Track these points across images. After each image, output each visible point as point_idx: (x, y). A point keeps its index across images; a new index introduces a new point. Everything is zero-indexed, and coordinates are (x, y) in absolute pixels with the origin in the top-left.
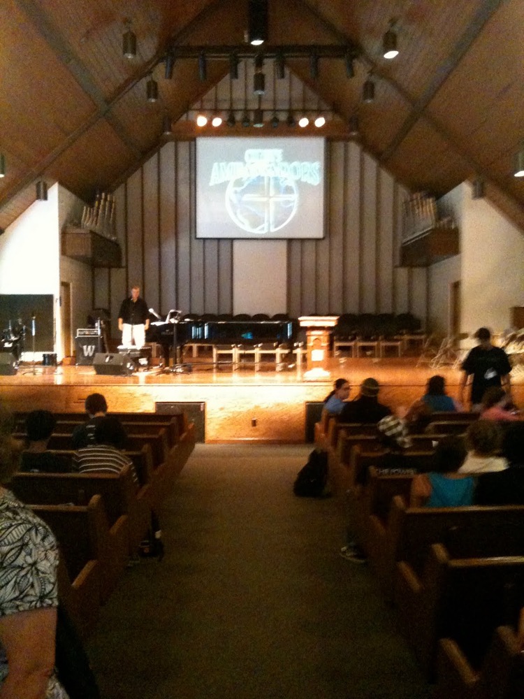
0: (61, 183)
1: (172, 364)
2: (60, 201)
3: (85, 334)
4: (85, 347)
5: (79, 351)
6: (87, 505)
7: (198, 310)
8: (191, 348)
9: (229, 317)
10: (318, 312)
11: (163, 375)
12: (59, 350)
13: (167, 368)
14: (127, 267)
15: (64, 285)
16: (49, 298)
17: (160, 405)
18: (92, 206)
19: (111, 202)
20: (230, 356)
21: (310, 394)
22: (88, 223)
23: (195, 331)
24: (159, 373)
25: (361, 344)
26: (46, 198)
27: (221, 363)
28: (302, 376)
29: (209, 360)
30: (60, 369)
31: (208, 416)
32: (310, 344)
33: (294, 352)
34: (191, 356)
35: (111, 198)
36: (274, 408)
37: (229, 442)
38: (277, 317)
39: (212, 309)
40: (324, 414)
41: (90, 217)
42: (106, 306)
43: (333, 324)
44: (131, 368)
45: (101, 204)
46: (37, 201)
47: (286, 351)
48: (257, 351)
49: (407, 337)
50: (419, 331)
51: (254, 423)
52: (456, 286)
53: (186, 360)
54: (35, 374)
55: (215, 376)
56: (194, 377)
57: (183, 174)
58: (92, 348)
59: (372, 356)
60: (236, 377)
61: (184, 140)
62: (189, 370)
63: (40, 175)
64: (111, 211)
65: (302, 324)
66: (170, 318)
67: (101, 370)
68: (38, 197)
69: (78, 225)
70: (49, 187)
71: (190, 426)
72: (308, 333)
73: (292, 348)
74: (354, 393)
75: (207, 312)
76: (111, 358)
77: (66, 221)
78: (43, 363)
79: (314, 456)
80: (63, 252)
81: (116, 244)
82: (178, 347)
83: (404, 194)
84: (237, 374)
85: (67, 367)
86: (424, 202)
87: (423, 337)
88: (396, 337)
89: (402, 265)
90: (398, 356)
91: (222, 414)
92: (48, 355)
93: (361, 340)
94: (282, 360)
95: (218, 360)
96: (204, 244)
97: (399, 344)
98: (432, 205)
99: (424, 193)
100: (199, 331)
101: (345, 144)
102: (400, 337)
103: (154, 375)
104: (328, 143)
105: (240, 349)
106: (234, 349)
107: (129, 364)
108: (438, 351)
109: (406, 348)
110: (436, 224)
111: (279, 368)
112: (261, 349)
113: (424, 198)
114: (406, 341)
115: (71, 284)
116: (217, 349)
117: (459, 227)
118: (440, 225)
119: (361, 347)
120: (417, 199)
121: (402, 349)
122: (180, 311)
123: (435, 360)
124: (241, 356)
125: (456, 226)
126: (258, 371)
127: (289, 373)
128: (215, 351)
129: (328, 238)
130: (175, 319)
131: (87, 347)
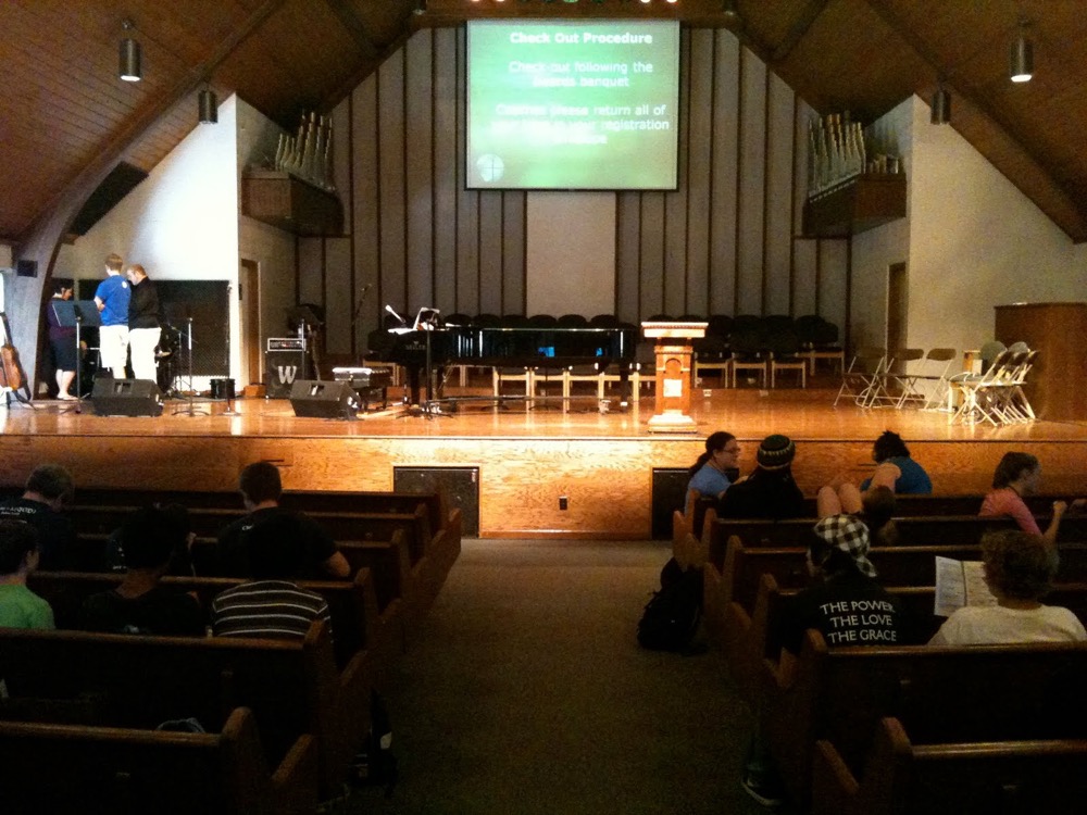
0: (241, 96)
1: (423, 400)
2: (240, 125)
3: (281, 348)
4: (281, 368)
5: (272, 374)
6: (218, 731)
7: (468, 307)
8: (457, 372)
9: (519, 319)
10: (668, 313)
11: (410, 417)
12: (238, 372)
14: (351, 236)
15: (247, 265)
16: (222, 286)
17: (403, 474)
18: (294, 134)
19: (326, 128)
20: (522, 384)
21: (661, 455)
22: (286, 162)
23: (462, 343)
24: (403, 414)
25: (736, 366)
26: (214, 119)
27: (506, 399)
28: (644, 422)
29: (486, 392)
30: (238, 405)
31: (483, 491)
32: (660, 369)
33: (630, 378)
34: (457, 385)
35: (326, 122)
36: (598, 479)
37: (520, 536)
38: (600, 320)
39: (491, 307)
41: (290, 152)
42: (318, 301)
43: (700, 334)
44: (355, 406)
45: (309, 133)
46: (201, 124)
47: (617, 378)
48: (566, 378)
49: (813, 355)
50: (835, 345)
51: (563, 504)
52: (899, 270)
53: (447, 392)
54: (192, 415)
55: (496, 421)
56: (462, 421)
57: (445, 83)
58: (292, 370)
59: (758, 386)
60: (530, 422)
61: (447, 25)
62: (452, 410)
63: (207, 79)
64: (325, 145)
65: (648, 334)
66: (421, 321)
67: (303, 408)
68: (202, 118)
69: (269, 165)
70: (221, 102)
71: (453, 514)
72: (657, 349)
73: (625, 374)
75: (484, 311)
76: (321, 388)
77: (251, 159)
78: (211, 395)
80: (245, 209)
81: (334, 198)
82: (435, 371)
83: (811, 117)
84: (533, 415)
85: (252, 401)
86: (847, 128)
87: (842, 355)
88: (797, 355)
89: (806, 235)
90: (801, 386)
91: (508, 488)
92: (220, 381)
93: (740, 361)
94: (607, 392)
95: (500, 393)
96: (479, 197)
97: (803, 366)
98: (861, 132)
99: (847, 114)
100: (470, 343)
101: (715, 33)
102: (804, 355)
103: (394, 417)
104: (686, 31)
105: (537, 373)
106: (528, 373)
107: (350, 400)
108: (870, 378)
109: (812, 373)
110: (868, 167)
111: (603, 407)
112: (572, 374)
113: (847, 122)
114: (813, 362)
115: (259, 264)
116: (500, 374)
117: (907, 171)
118: (875, 167)
119: (738, 370)
120: (834, 123)
121: (808, 375)
122: (438, 311)
123: (865, 394)
124: (539, 385)
125: (901, 168)
126: (568, 412)
127: (622, 416)
128: (496, 377)
129: (683, 191)
130: (428, 323)
131: (284, 370)
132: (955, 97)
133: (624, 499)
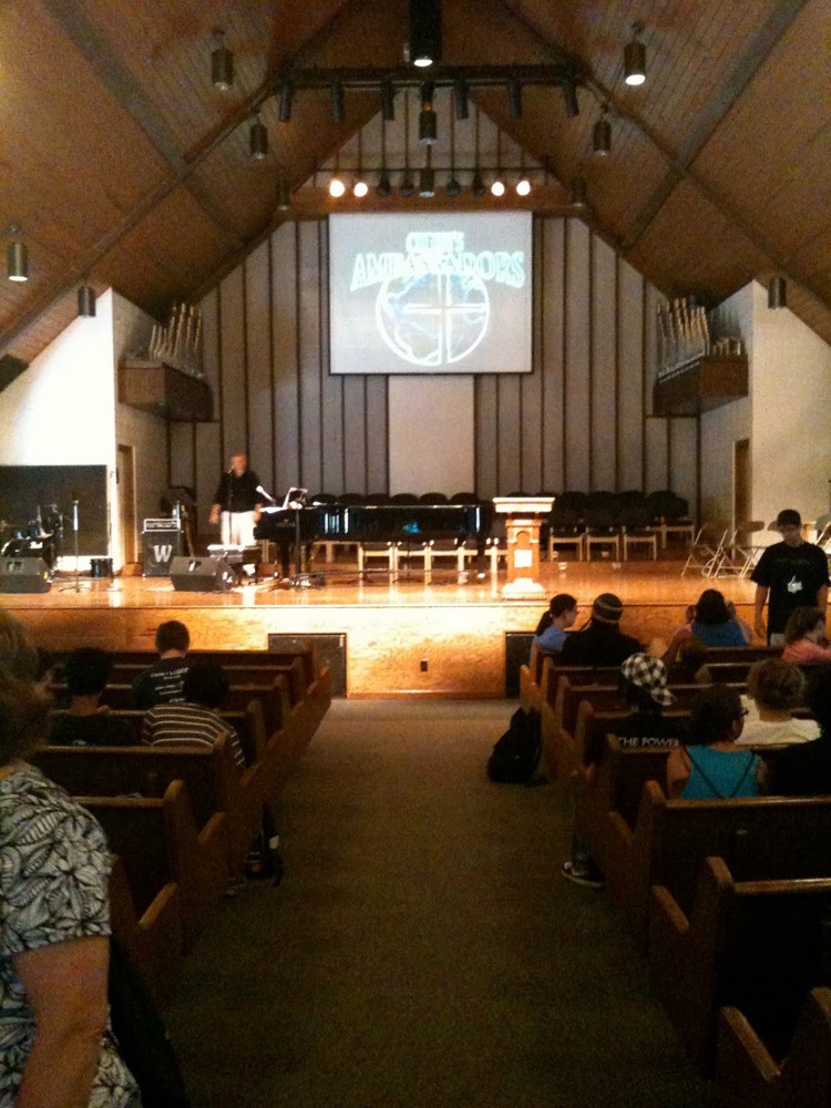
0: (118, 290)
1: (293, 574)
2: (116, 317)
3: (156, 528)
4: (156, 548)
5: (148, 553)
6: (161, 797)
7: (334, 487)
8: (323, 548)
9: (383, 498)
10: (525, 491)
12: (116, 552)
13: (286, 580)
14: (221, 421)
15: (123, 450)
16: (100, 471)
17: (274, 639)
18: (166, 325)
19: (195, 319)
20: (385, 560)
21: (513, 620)
22: (159, 352)
23: (330, 522)
24: (273, 588)
25: (590, 540)
26: (92, 313)
27: (371, 572)
28: (499, 592)
29: (351, 567)
30: (117, 583)
31: (351, 655)
32: (511, 541)
33: (487, 552)
34: (324, 561)
35: (196, 311)
36: (455, 643)
37: (383, 696)
38: (459, 498)
39: (356, 486)
40: (534, 651)
41: (162, 343)
42: (188, 482)
43: (548, 508)
44: (230, 580)
45: (179, 322)
46: (80, 317)
47: (475, 553)
48: (428, 553)
49: (664, 529)
50: (685, 519)
51: (424, 666)
52: (743, 447)
53: (315, 568)
54: (78, 591)
55: (361, 593)
56: (329, 593)
57: (309, 273)
58: (167, 549)
59: (611, 559)
60: (394, 594)
61: (310, 218)
62: (319, 583)
63: (85, 276)
64: (195, 334)
65: (500, 509)
66: (290, 501)
67: (182, 583)
68: (81, 312)
69: (144, 355)
70: (99, 297)
71: (324, 671)
72: (508, 523)
73: (481, 547)
74: (582, 618)
75: (350, 490)
76: (198, 564)
77: (126, 349)
78: (92, 574)
79: (518, 719)
80: (122, 397)
81: (205, 386)
82: (303, 547)
83: (659, 301)
84: (397, 589)
85: (129, 579)
86: (693, 312)
87: (692, 528)
88: (648, 528)
89: (657, 413)
90: (652, 559)
91: (374, 652)
92: (99, 560)
93: (593, 534)
94: (467, 567)
95: (365, 566)
96: (343, 382)
97: (653, 539)
98: (704, 317)
99: (692, 298)
100: (335, 521)
101: (566, 222)
102: (656, 529)
103: (266, 590)
104: (539, 221)
105: (400, 548)
106: (391, 549)
107: (225, 575)
108: (715, 549)
109: (664, 546)
110: (711, 348)
111: (462, 579)
112: (434, 548)
113: (692, 306)
114: (664, 537)
115: (134, 449)
116: (365, 550)
117: (748, 352)
118: (718, 349)
119: (592, 545)
120: (680, 306)
121: (659, 548)
122: (305, 491)
123: (710, 564)
124: (403, 560)
125: (743, 350)
126: (429, 584)
127: (479, 587)
128: (361, 553)
129: (538, 372)
130: (298, 502)
131: (160, 548)
132: (790, 283)
133: (480, 661)
